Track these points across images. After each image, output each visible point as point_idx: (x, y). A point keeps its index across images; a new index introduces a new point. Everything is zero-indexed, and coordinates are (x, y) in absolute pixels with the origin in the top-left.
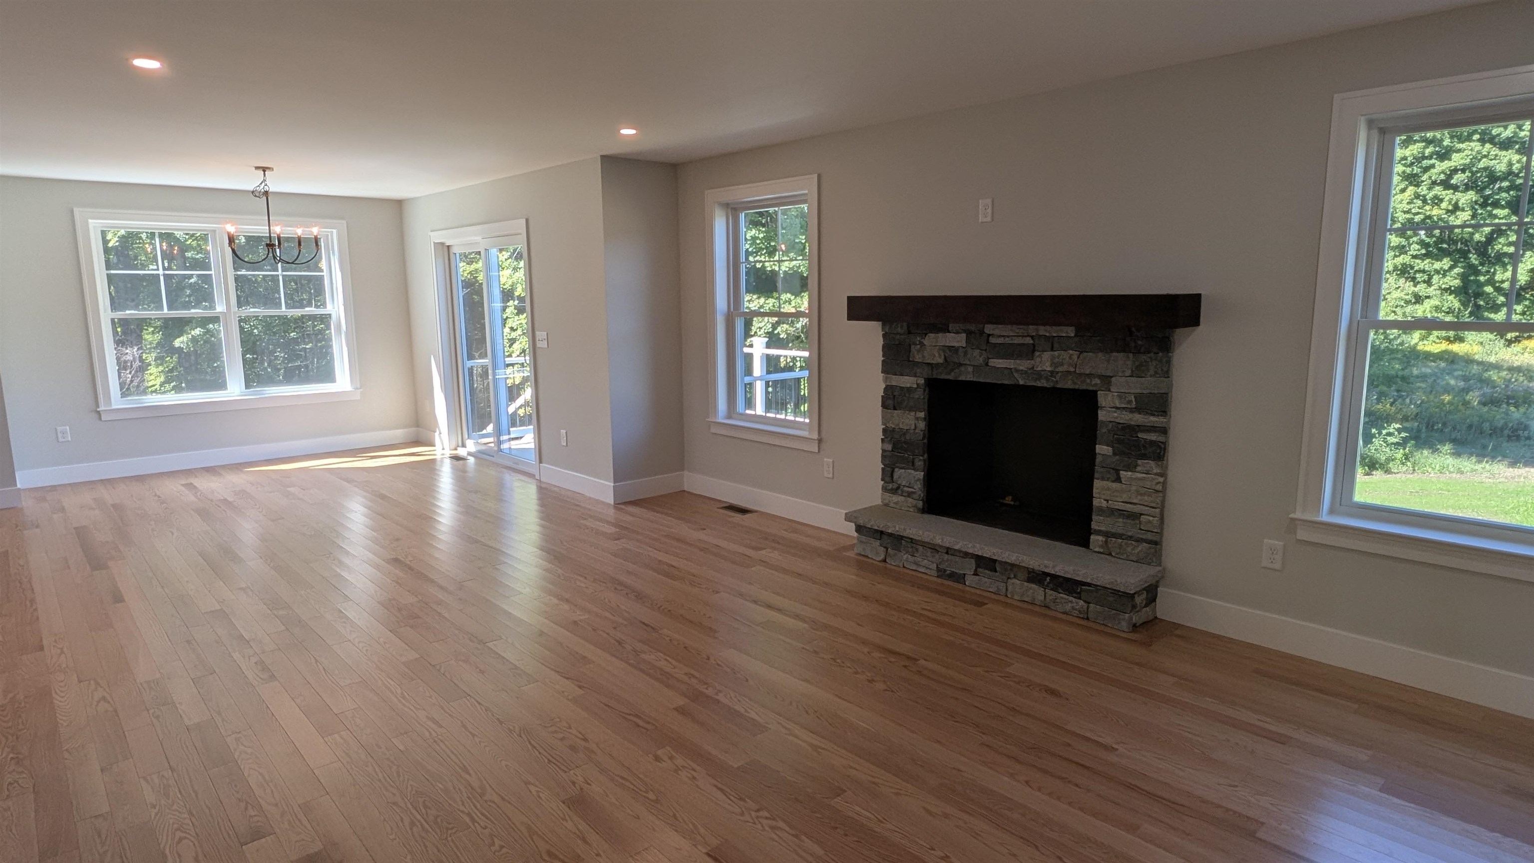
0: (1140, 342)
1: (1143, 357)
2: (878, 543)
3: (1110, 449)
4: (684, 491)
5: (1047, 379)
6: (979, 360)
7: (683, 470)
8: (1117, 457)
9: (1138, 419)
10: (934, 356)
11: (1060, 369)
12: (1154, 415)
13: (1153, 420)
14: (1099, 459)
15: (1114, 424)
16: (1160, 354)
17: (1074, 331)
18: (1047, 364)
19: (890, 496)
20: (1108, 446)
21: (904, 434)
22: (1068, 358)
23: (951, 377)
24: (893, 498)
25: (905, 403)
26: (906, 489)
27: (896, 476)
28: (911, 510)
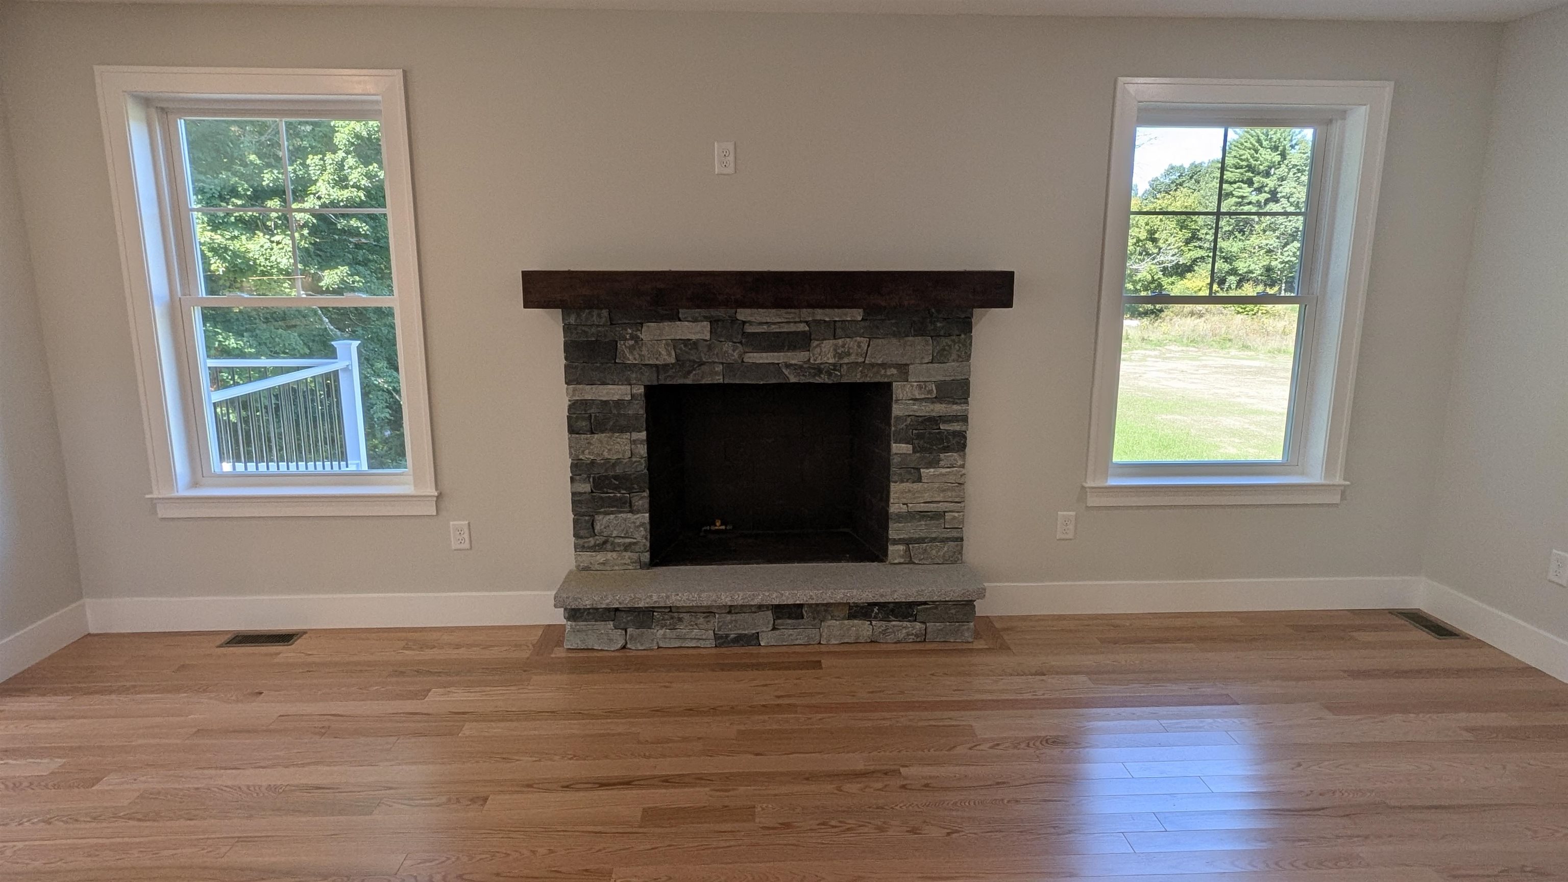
0: (939, 325)
1: (945, 341)
2: (611, 624)
3: (910, 446)
4: (89, 635)
5: (829, 374)
6: (732, 355)
7: (80, 596)
8: (918, 455)
9: (939, 409)
10: (660, 354)
11: (846, 360)
12: (956, 403)
13: (956, 409)
14: (895, 460)
15: (913, 417)
16: (963, 336)
17: (862, 314)
18: (829, 356)
19: (592, 556)
20: (906, 443)
21: (614, 465)
22: (856, 346)
23: (689, 381)
24: (598, 557)
25: (611, 423)
26: (617, 540)
27: (598, 528)
28: (630, 567)
